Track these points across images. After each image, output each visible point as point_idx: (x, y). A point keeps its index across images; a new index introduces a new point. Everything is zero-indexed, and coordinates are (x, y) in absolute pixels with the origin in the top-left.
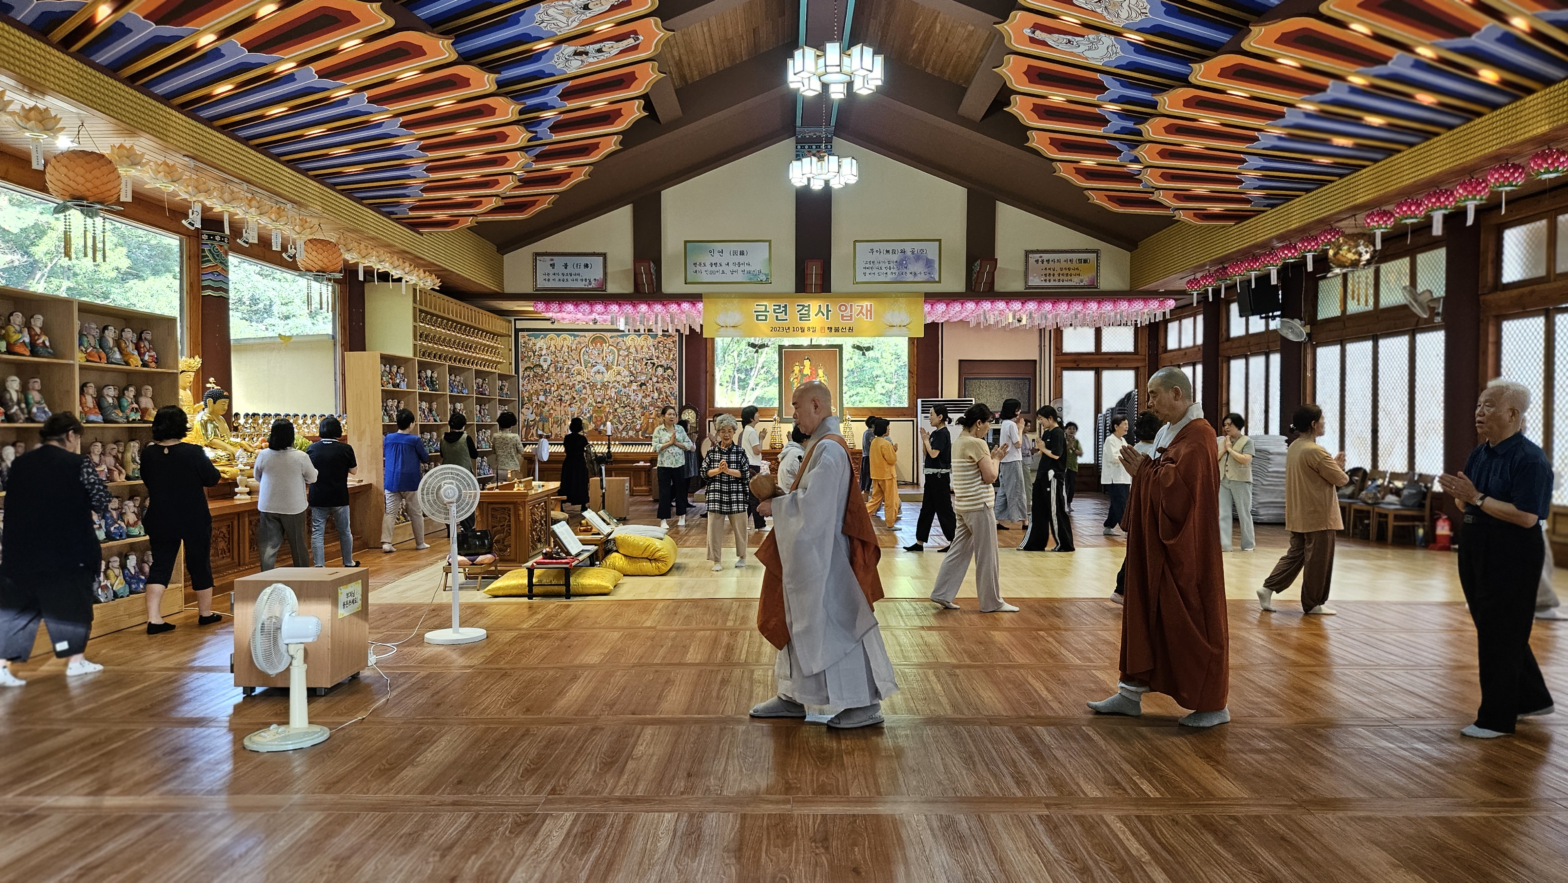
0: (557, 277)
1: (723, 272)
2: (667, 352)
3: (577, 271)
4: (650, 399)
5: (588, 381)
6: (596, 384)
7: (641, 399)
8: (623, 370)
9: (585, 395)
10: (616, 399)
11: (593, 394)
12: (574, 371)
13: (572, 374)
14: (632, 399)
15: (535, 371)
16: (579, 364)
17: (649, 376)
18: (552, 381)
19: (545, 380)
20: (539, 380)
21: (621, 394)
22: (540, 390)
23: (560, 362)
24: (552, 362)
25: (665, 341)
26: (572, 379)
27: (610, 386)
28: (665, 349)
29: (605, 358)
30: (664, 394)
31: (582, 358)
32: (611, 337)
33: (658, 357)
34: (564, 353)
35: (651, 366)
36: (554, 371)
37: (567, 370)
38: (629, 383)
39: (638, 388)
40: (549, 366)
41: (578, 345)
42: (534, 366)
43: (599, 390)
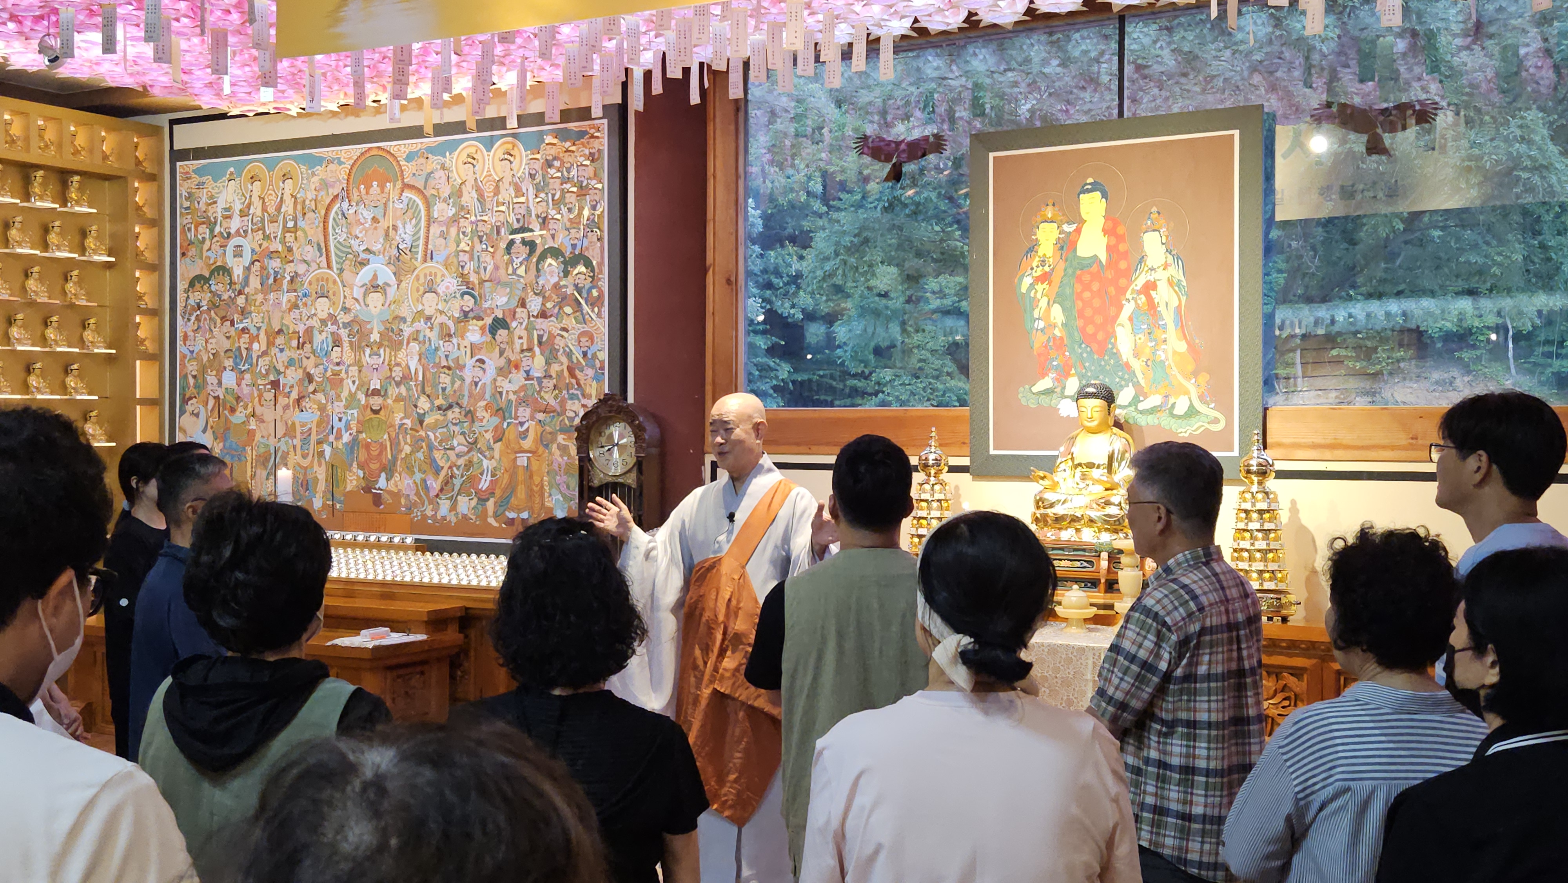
5: (347, 318)
6: (369, 326)
7: (495, 380)
8: (443, 275)
9: (337, 368)
10: (421, 378)
11: (358, 363)
12: (310, 283)
13: (305, 295)
14: (468, 380)
15: (213, 288)
16: (324, 258)
17: (519, 293)
18: (255, 320)
19: (236, 316)
20: (223, 319)
21: (437, 361)
22: (226, 351)
23: (274, 255)
24: (255, 257)
25: (567, 158)
26: (304, 310)
27: (406, 334)
28: (567, 186)
29: (391, 232)
30: (564, 360)
31: (331, 238)
32: (409, 158)
33: (545, 219)
34: (285, 222)
35: (524, 256)
36: (259, 287)
37: (292, 280)
38: (458, 321)
39: (484, 339)
40: (248, 269)
41: (322, 193)
42: (212, 273)
43: (375, 349)
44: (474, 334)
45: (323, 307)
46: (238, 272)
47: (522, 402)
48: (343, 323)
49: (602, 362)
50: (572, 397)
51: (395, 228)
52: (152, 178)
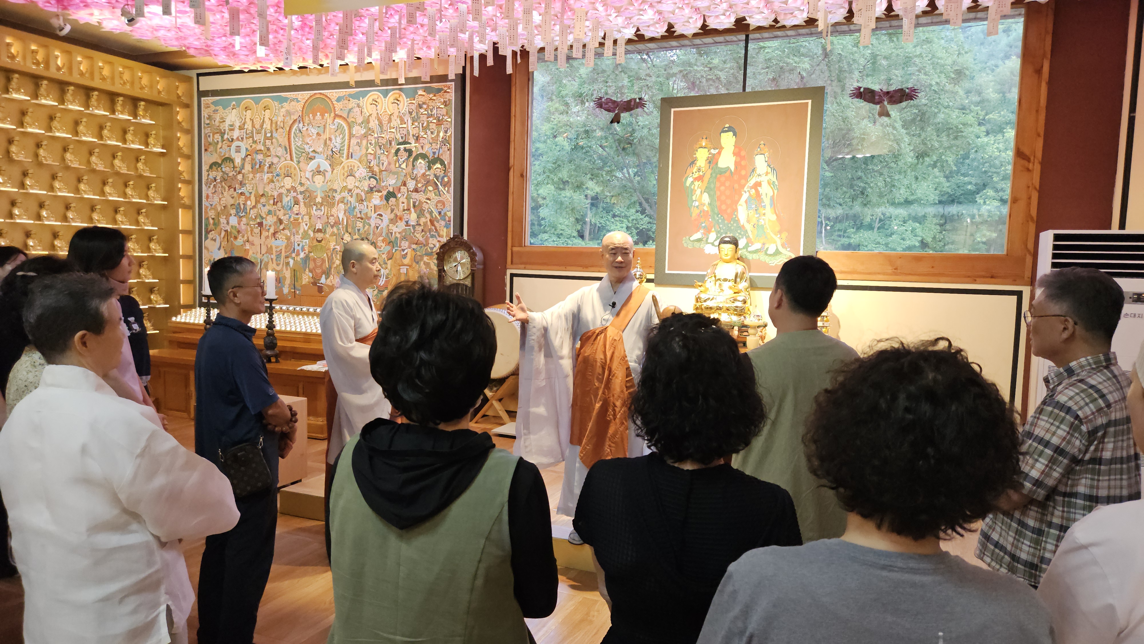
2: (433, 126)
5: (302, 189)
6: (315, 194)
7: (388, 226)
8: (358, 167)
9: (297, 216)
10: (345, 224)
11: (309, 214)
12: (281, 169)
13: (278, 175)
14: (373, 225)
15: (223, 170)
16: (288, 155)
17: (402, 178)
18: (248, 188)
19: (237, 186)
20: (230, 187)
21: (355, 214)
22: (231, 205)
23: (259, 152)
24: (248, 153)
25: (431, 103)
26: (277, 184)
27: (337, 199)
28: (431, 119)
29: (328, 142)
30: (428, 216)
31: (293, 143)
32: (339, 100)
33: (417, 137)
34: (266, 134)
35: (406, 157)
36: (251, 170)
37: (270, 167)
38: (367, 193)
39: (382, 203)
40: (244, 160)
41: (288, 118)
42: (223, 161)
43: (319, 207)
44: (376, 200)
45: (288, 182)
46: (238, 161)
47: (404, 238)
48: (300, 192)
49: (450, 218)
50: (433, 236)
51: (330, 139)
52: (187, 106)
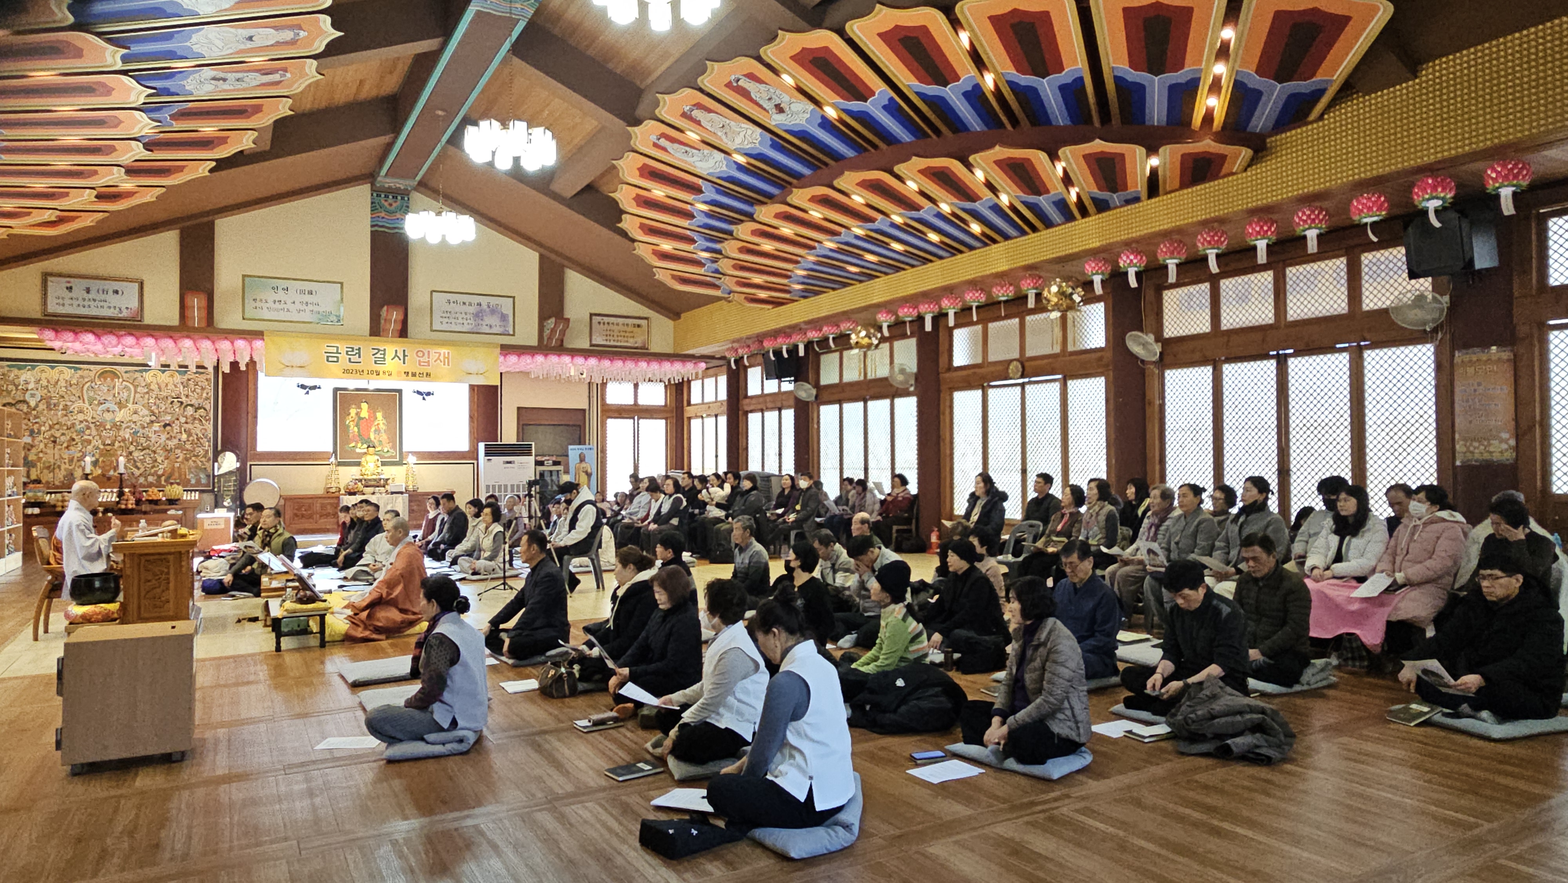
0: (75, 303)
1: (288, 310)
2: (198, 391)
3: (103, 297)
4: (176, 441)
5: (94, 421)
6: (105, 424)
7: (165, 442)
8: (142, 409)
9: (88, 437)
10: (130, 441)
11: (99, 435)
12: (74, 409)
13: (71, 412)
14: (153, 442)
16: (81, 401)
17: (176, 417)
18: (43, 420)
19: (31, 418)
21: (139, 435)
23: (53, 398)
24: (43, 398)
25: (196, 379)
26: (70, 418)
27: (124, 427)
28: (196, 387)
30: (195, 436)
31: (85, 395)
32: (126, 372)
33: (187, 396)
34: (60, 388)
35: (178, 406)
36: (45, 408)
37: (64, 407)
38: (148, 424)
39: (160, 429)
40: (38, 402)
41: (81, 380)
44: (156, 428)
45: (80, 417)
46: (33, 403)
50: (198, 447)
51: (119, 394)
